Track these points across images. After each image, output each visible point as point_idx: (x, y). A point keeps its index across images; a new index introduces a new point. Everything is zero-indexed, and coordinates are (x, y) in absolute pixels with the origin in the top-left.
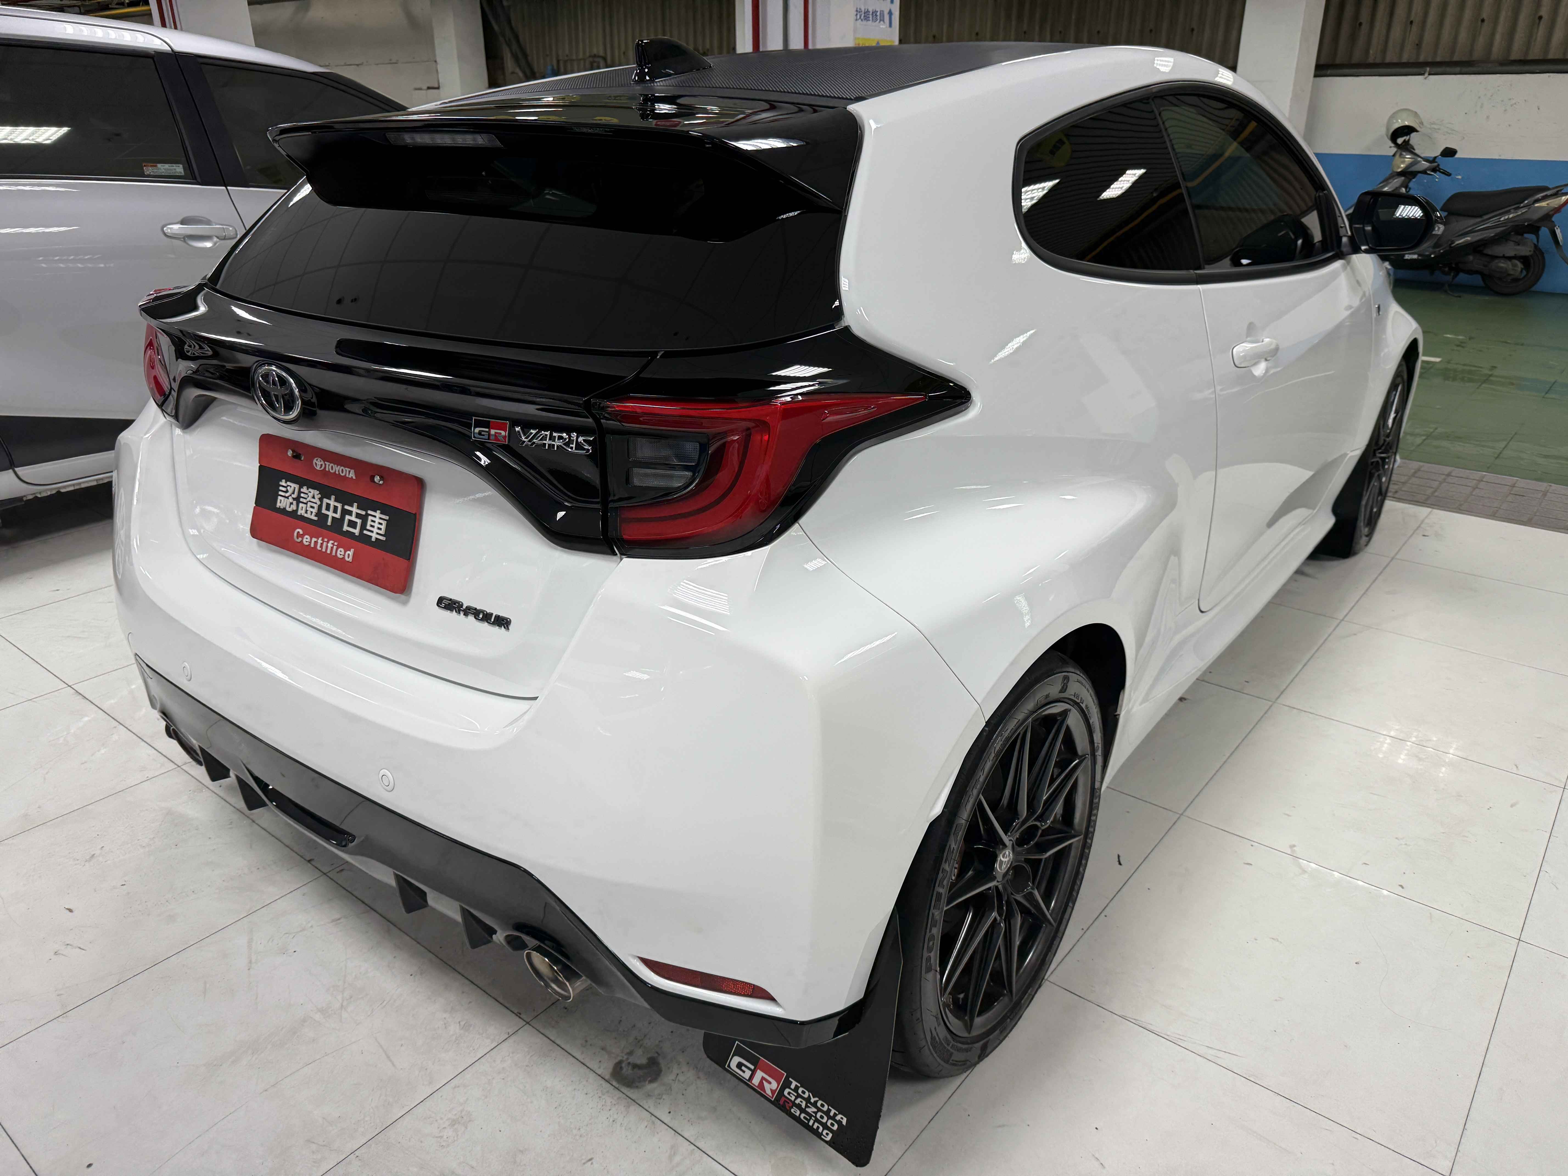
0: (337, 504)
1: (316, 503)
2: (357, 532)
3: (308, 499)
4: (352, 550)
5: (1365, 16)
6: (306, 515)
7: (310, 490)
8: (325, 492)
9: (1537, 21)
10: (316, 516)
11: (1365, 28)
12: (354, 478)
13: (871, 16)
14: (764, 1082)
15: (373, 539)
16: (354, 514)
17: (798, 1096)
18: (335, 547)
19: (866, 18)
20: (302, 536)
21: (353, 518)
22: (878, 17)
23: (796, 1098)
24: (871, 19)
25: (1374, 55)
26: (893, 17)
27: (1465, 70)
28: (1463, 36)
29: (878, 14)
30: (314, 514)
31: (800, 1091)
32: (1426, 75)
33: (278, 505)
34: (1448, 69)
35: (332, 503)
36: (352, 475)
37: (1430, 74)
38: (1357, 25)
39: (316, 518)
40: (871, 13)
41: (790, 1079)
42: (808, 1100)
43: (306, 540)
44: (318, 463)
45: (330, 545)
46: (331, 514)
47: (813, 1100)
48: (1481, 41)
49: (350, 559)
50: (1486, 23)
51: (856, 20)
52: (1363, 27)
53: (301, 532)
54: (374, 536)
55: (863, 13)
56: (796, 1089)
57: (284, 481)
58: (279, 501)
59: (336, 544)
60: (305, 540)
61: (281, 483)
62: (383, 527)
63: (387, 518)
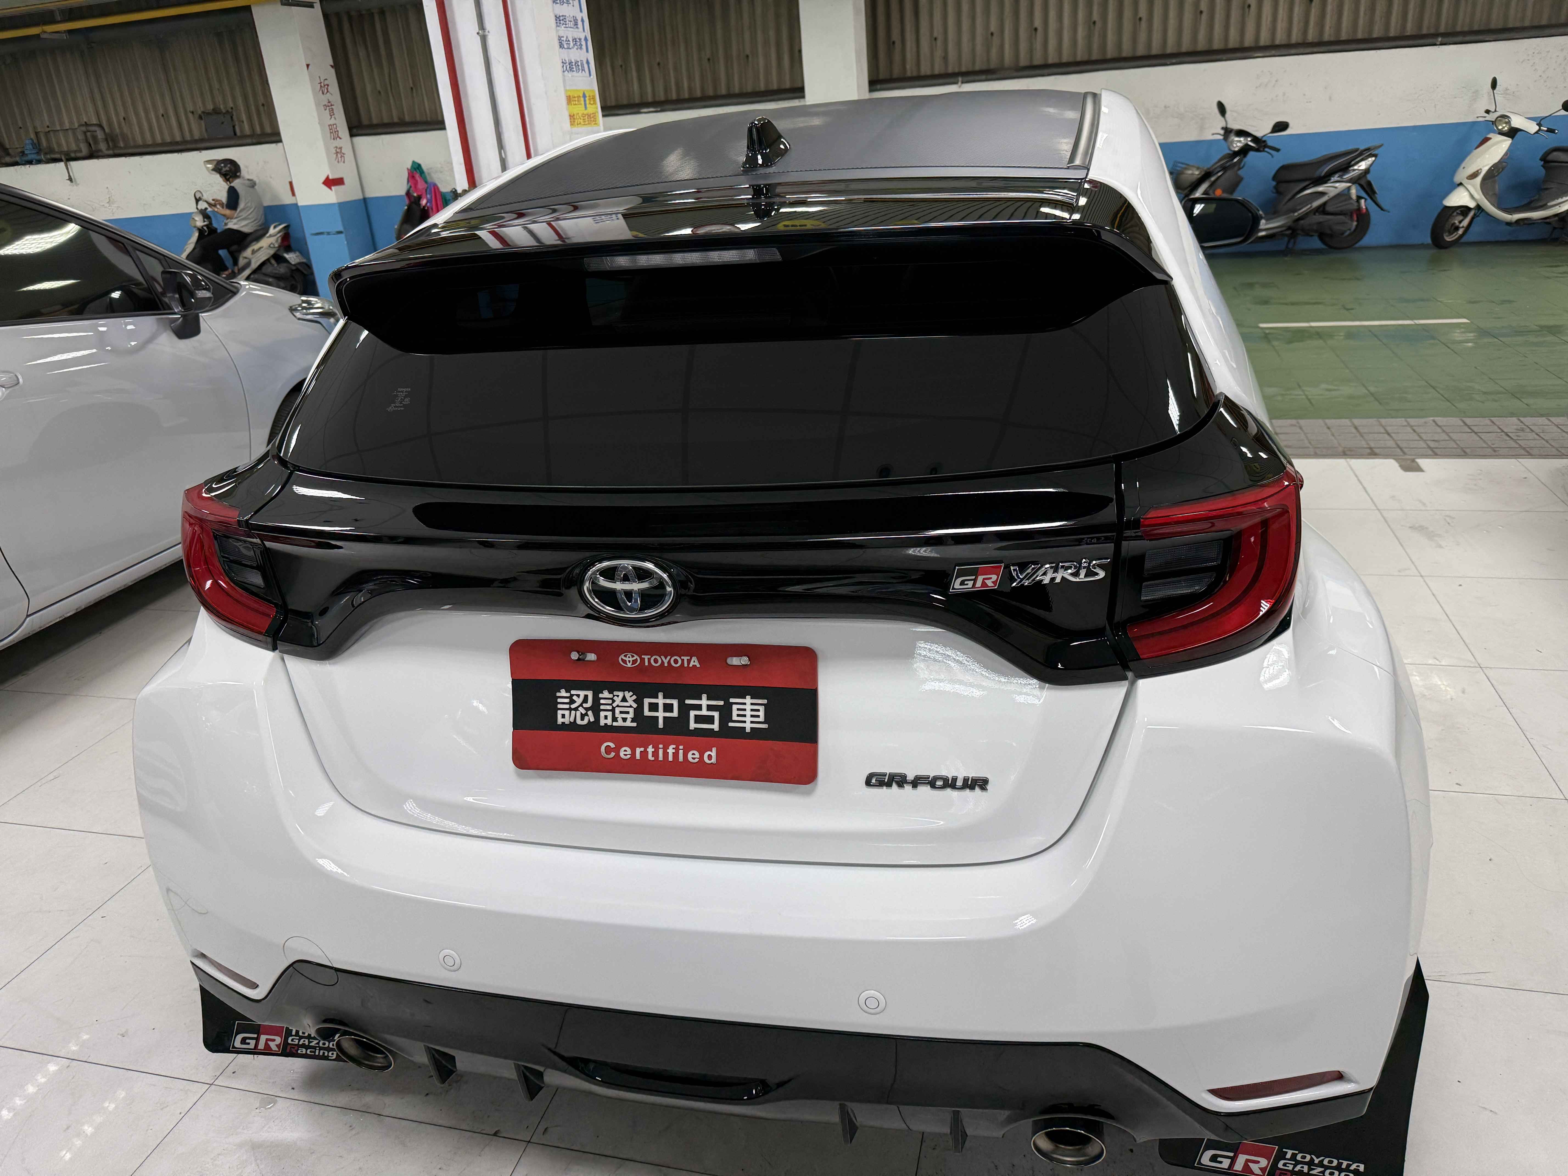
0: (668, 701)
1: (631, 706)
2: (716, 726)
3: (615, 705)
4: (714, 750)
5: (896, 35)
6: (615, 724)
7: (615, 693)
8: (642, 691)
9: (1034, 32)
10: (632, 722)
11: (898, 45)
12: (698, 666)
13: (574, 67)
14: (1249, 1164)
15: (748, 730)
16: (704, 708)
17: (1298, 1163)
18: (681, 752)
19: (571, 69)
20: (617, 750)
21: (704, 712)
22: (580, 67)
23: (1295, 1166)
24: (574, 69)
25: (910, 70)
26: (590, 65)
27: (989, 77)
28: (979, 48)
29: (579, 64)
30: (629, 720)
31: (1299, 1157)
32: (960, 83)
33: (560, 720)
34: (977, 78)
35: (661, 701)
36: (695, 662)
37: (962, 83)
38: (891, 44)
39: (635, 724)
40: (574, 64)
41: (1284, 1150)
42: (1311, 1163)
43: (625, 753)
44: (629, 660)
45: (671, 751)
46: (661, 714)
47: (1317, 1161)
48: (994, 51)
49: (714, 760)
50: (995, 35)
51: (564, 72)
52: (896, 44)
53: (612, 745)
54: (748, 726)
55: (568, 64)
56: (1294, 1157)
57: (563, 691)
58: (559, 716)
59: (681, 747)
60: (622, 754)
61: (558, 694)
62: (761, 713)
63: (765, 701)
